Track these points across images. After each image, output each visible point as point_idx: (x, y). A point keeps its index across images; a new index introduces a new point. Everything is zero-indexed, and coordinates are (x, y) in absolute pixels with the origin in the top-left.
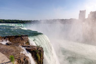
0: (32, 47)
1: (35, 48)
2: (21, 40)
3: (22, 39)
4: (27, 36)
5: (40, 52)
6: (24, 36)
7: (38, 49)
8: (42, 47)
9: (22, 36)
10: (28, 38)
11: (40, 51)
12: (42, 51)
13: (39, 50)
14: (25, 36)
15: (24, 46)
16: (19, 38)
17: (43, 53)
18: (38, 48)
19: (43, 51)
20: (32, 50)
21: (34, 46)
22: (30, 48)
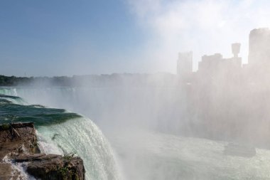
0: (47, 159)
1: (59, 161)
2: (11, 140)
3: (14, 136)
4: (31, 125)
5: (75, 172)
6: (21, 126)
7: (66, 164)
8: (78, 158)
9: (15, 126)
10: (33, 131)
11: (74, 169)
12: (81, 170)
13: (70, 166)
14: (25, 125)
15: (19, 158)
16: (4, 133)
17: (84, 176)
18: (67, 161)
19: (84, 170)
20: (47, 171)
21: (56, 157)
22: (39, 165)
